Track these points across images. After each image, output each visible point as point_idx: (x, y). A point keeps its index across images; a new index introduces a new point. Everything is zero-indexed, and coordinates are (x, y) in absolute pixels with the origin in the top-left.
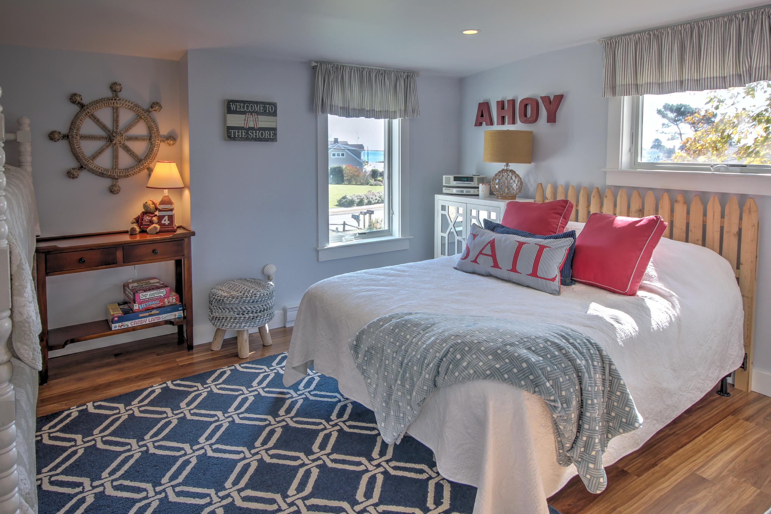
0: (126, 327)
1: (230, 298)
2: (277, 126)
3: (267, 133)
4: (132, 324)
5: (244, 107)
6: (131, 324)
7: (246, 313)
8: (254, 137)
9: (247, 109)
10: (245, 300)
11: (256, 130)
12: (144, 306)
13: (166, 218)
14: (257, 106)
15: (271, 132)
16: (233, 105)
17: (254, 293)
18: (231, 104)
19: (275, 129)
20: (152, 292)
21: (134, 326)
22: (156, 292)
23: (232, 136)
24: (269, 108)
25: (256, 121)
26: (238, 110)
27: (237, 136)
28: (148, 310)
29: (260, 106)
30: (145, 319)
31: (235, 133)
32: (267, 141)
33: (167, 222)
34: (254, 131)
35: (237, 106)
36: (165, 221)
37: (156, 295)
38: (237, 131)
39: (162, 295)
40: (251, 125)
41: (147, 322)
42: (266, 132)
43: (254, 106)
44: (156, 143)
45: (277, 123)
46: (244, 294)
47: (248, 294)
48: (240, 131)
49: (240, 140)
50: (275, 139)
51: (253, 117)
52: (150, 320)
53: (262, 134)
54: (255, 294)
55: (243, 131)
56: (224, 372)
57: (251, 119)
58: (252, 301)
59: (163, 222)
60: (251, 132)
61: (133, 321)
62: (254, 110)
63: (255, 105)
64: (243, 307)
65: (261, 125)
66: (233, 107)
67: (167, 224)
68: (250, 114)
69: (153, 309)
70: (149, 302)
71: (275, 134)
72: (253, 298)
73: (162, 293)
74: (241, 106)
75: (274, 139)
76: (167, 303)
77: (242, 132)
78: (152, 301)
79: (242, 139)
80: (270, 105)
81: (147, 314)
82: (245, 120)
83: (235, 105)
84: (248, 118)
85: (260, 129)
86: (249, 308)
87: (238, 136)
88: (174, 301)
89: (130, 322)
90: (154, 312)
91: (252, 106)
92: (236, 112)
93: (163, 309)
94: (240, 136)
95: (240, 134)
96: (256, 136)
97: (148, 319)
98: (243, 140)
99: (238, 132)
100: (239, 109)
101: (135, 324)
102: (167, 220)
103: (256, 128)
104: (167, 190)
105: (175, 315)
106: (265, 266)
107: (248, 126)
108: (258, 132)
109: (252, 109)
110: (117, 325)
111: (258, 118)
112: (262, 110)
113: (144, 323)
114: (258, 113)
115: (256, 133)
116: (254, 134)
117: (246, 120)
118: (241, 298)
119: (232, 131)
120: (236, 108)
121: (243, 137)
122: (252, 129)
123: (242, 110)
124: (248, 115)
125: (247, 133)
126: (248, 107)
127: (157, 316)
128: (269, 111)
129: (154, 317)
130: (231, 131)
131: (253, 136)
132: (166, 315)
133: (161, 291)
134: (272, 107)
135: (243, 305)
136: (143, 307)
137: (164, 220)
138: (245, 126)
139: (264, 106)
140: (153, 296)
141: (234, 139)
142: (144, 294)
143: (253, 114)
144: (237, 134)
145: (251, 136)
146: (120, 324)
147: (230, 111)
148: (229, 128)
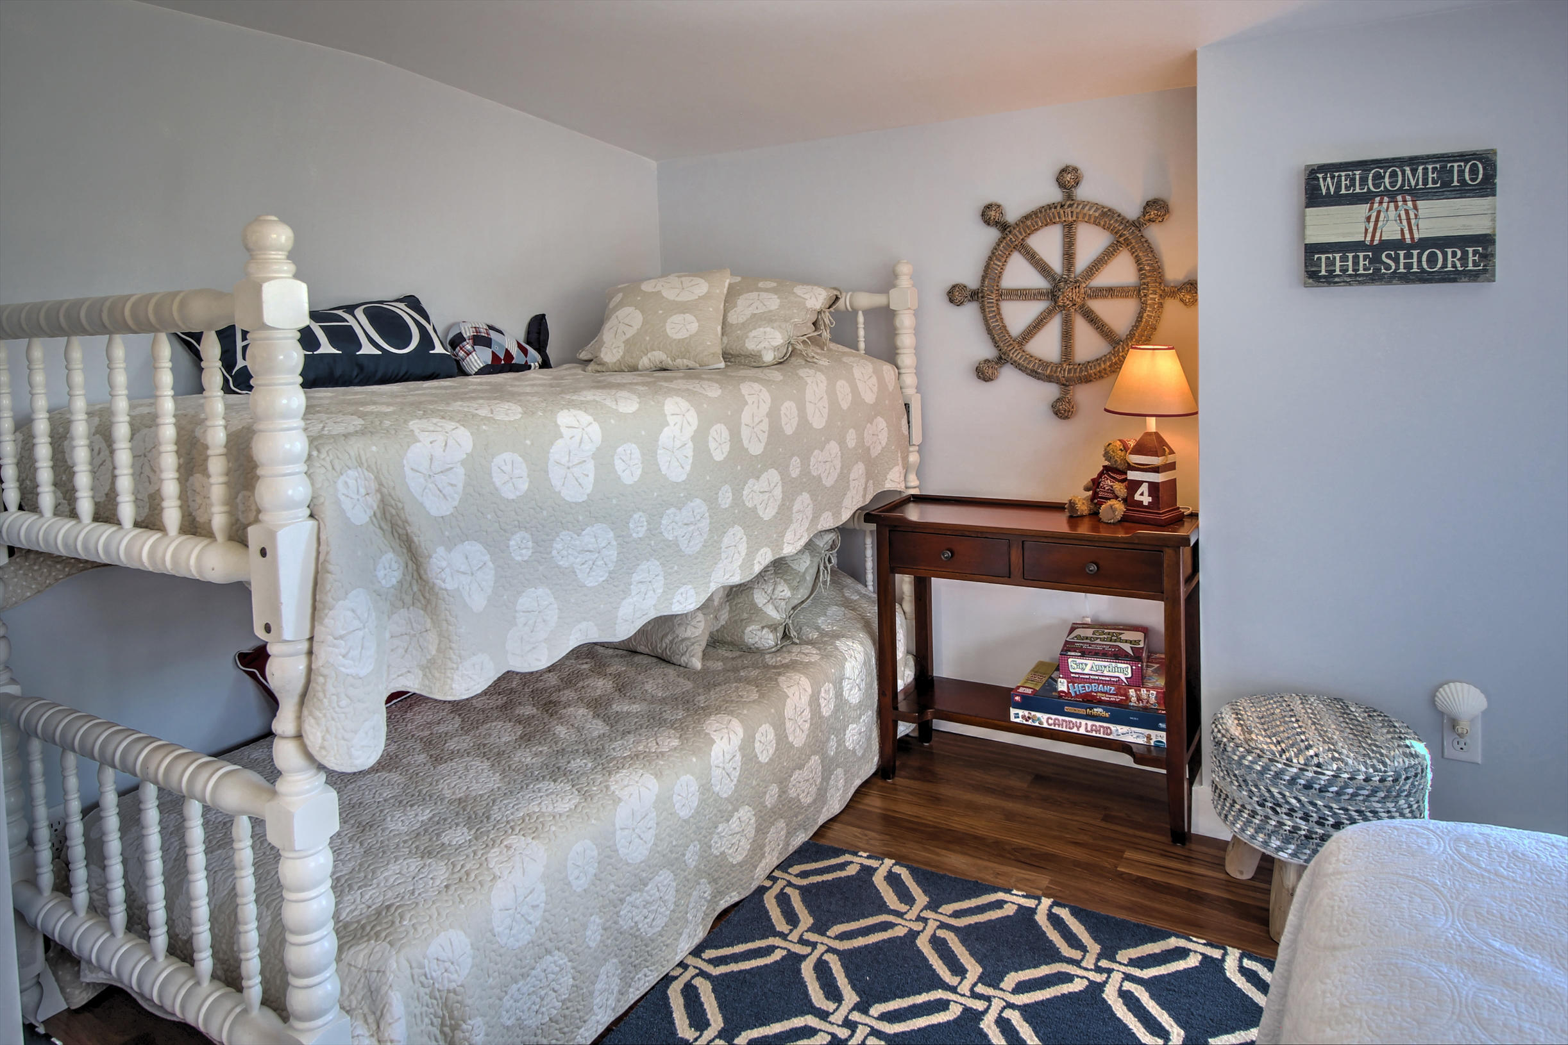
0: (1037, 724)
1: (1241, 749)
2: (1494, 228)
3: (1454, 255)
4: (1051, 722)
5: (1364, 180)
6: (1047, 722)
7: (1284, 810)
8: (1402, 270)
9: (1376, 186)
10: (1282, 772)
11: (1409, 248)
12: (1078, 688)
13: (1144, 488)
14: (1414, 171)
15: (1470, 250)
16: (1325, 179)
17: (1315, 760)
18: (1320, 176)
19: (1485, 242)
20: (1096, 663)
21: (1052, 727)
22: (1106, 664)
23: (1323, 273)
24: (1461, 172)
25: (1409, 220)
26: (1343, 191)
27: (1338, 272)
28: (1089, 700)
29: (1426, 169)
30: (1078, 721)
31: (1331, 263)
32: (1454, 280)
33: (1146, 500)
34: (1402, 253)
35: (1339, 181)
36: (1142, 494)
37: (1106, 673)
38: (1338, 256)
39: (1123, 677)
40: (1391, 231)
41: (1082, 731)
42: (1449, 251)
43: (1403, 172)
44: (1149, 302)
45: (1494, 220)
46: (1283, 751)
47: (1297, 756)
48: (1350, 255)
49: (1348, 283)
50: (1485, 271)
51: (1396, 208)
52: (1089, 729)
53: (1432, 259)
54: (1319, 765)
55: (1361, 255)
56: (1182, 953)
57: (1392, 213)
58: (1303, 782)
59: (1137, 497)
60: (1389, 256)
61: (1054, 717)
62: (1403, 185)
63: (1408, 169)
64: (1275, 790)
65: (1426, 228)
66: (1326, 185)
67: (1145, 503)
68: (1386, 199)
69: (1100, 703)
70: (1091, 683)
71: (1487, 257)
72: (1310, 774)
73: (1122, 670)
74: (1353, 180)
75: (1483, 272)
76: (1134, 699)
77: (1356, 258)
78: (1099, 684)
79: (1357, 279)
80: (1466, 161)
81: (1082, 711)
82: (1368, 219)
83: (1333, 178)
84: (1379, 212)
85: (1424, 244)
86: (1293, 801)
87: (1344, 270)
88: (1153, 700)
89: (1046, 716)
90: (1098, 711)
91: (1394, 175)
92: (1336, 199)
93: (1121, 713)
94: (1350, 272)
95: (1350, 263)
96: (1408, 266)
97: (1084, 722)
98: (1360, 283)
99: (1344, 259)
100: (1347, 188)
101: (1055, 725)
102: (1146, 493)
103: (1408, 241)
104: (1154, 418)
105: (1149, 738)
106: (1441, 686)
107: (1377, 238)
108: (1415, 252)
109: (1393, 184)
110: (1021, 712)
111: (1415, 208)
112: (1434, 182)
113: (1075, 730)
114: (1417, 194)
115: (1409, 256)
116: (1402, 261)
117: (1373, 219)
118: (1271, 760)
119: (1323, 257)
120: (1338, 187)
121: (1361, 271)
122: (1398, 245)
123: (1358, 190)
124: (1381, 203)
125: (1376, 260)
126: (1378, 177)
127: (1105, 725)
128: (1462, 181)
129: (1098, 724)
130: (1319, 259)
131: (1397, 267)
132: (1125, 729)
133: (1119, 665)
134: (1475, 165)
135: (1276, 785)
136: (1076, 689)
137: (1139, 492)
138: (1369, 238)
139: (1443, 167)
140: (1099, 673)
141: (1330, 280)
142: (1079, 661)
143: (1399, 198)
144: (1338, 264)
145: (1388, 267)
146: (1026, 713)
147: (1314, 197)
148: (1312, 250)
